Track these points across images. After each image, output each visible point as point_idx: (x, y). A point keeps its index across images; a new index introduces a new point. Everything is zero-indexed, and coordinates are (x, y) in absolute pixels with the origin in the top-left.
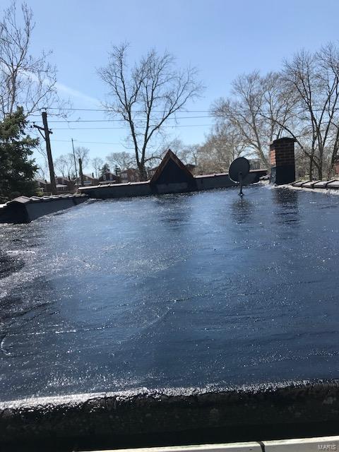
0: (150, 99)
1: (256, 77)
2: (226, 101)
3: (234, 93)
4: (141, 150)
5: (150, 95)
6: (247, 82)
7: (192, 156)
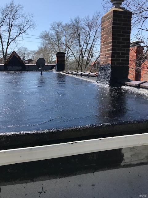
0: (11, 25)
1: (61, 24)
2: (47, 32)
3: (51, 30)
4: (5, 50)
5: (11, 23)
6: (57, 26)
7: (32, 55)
